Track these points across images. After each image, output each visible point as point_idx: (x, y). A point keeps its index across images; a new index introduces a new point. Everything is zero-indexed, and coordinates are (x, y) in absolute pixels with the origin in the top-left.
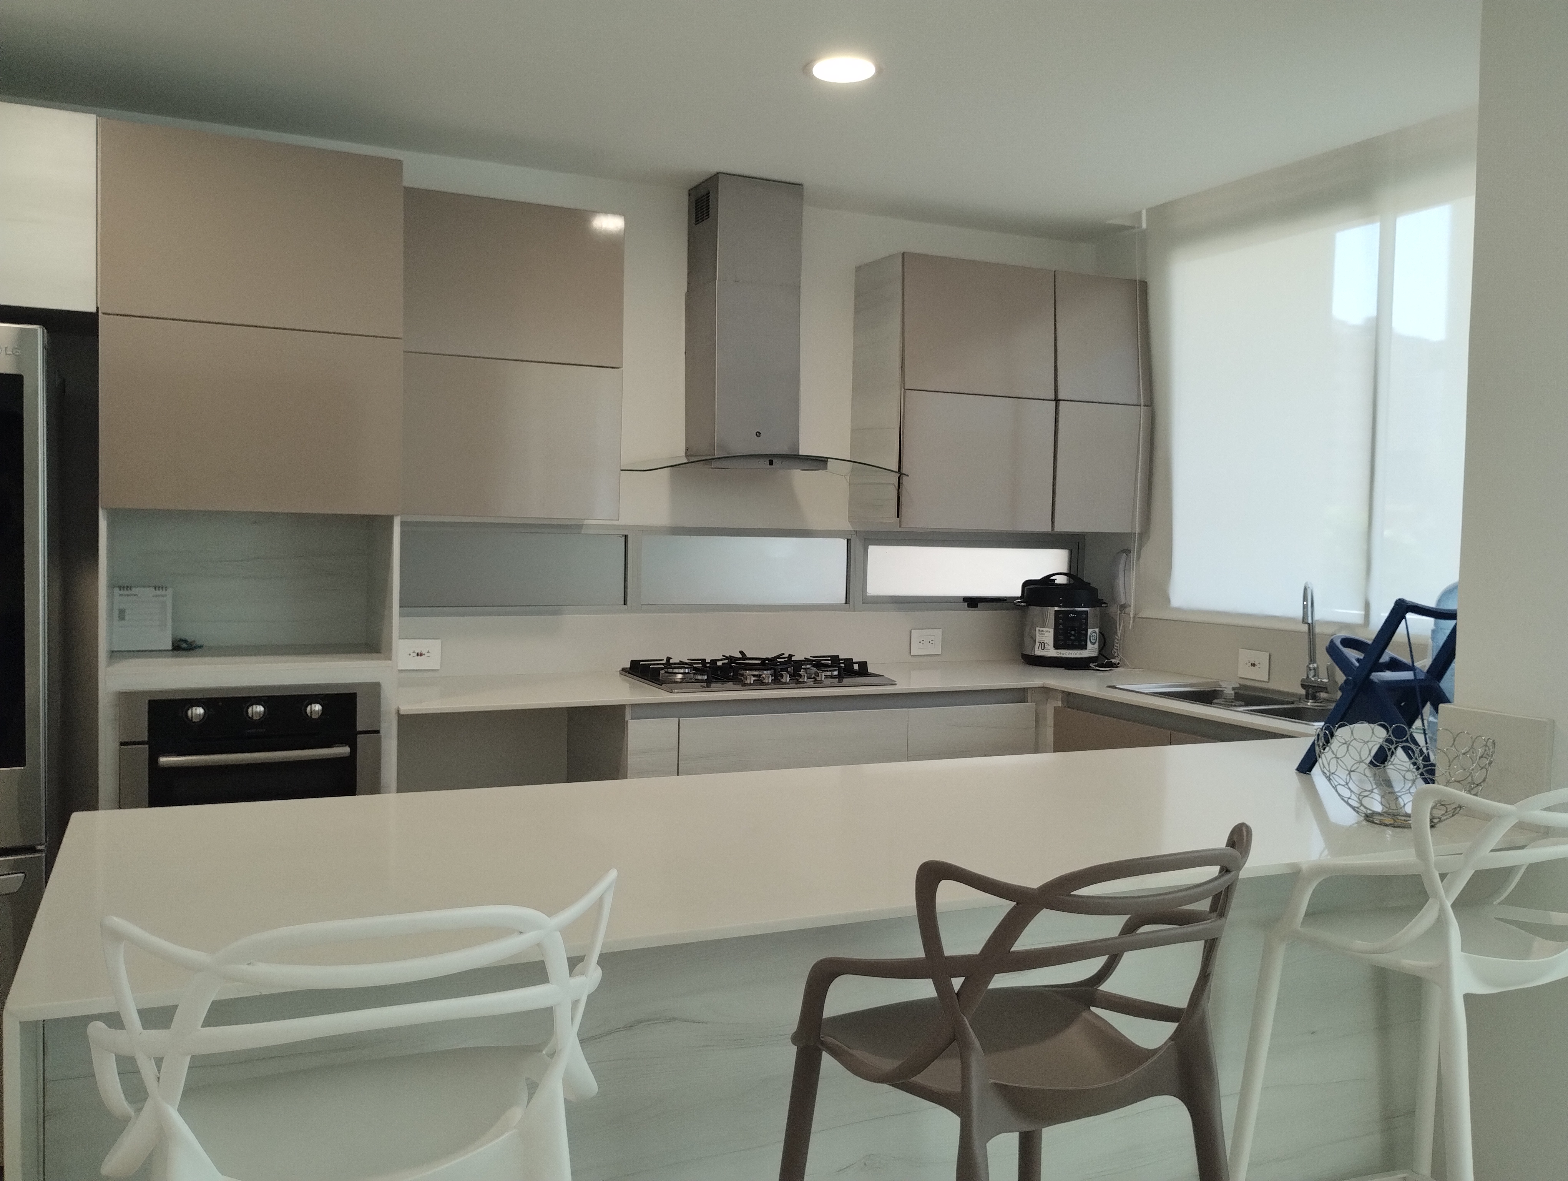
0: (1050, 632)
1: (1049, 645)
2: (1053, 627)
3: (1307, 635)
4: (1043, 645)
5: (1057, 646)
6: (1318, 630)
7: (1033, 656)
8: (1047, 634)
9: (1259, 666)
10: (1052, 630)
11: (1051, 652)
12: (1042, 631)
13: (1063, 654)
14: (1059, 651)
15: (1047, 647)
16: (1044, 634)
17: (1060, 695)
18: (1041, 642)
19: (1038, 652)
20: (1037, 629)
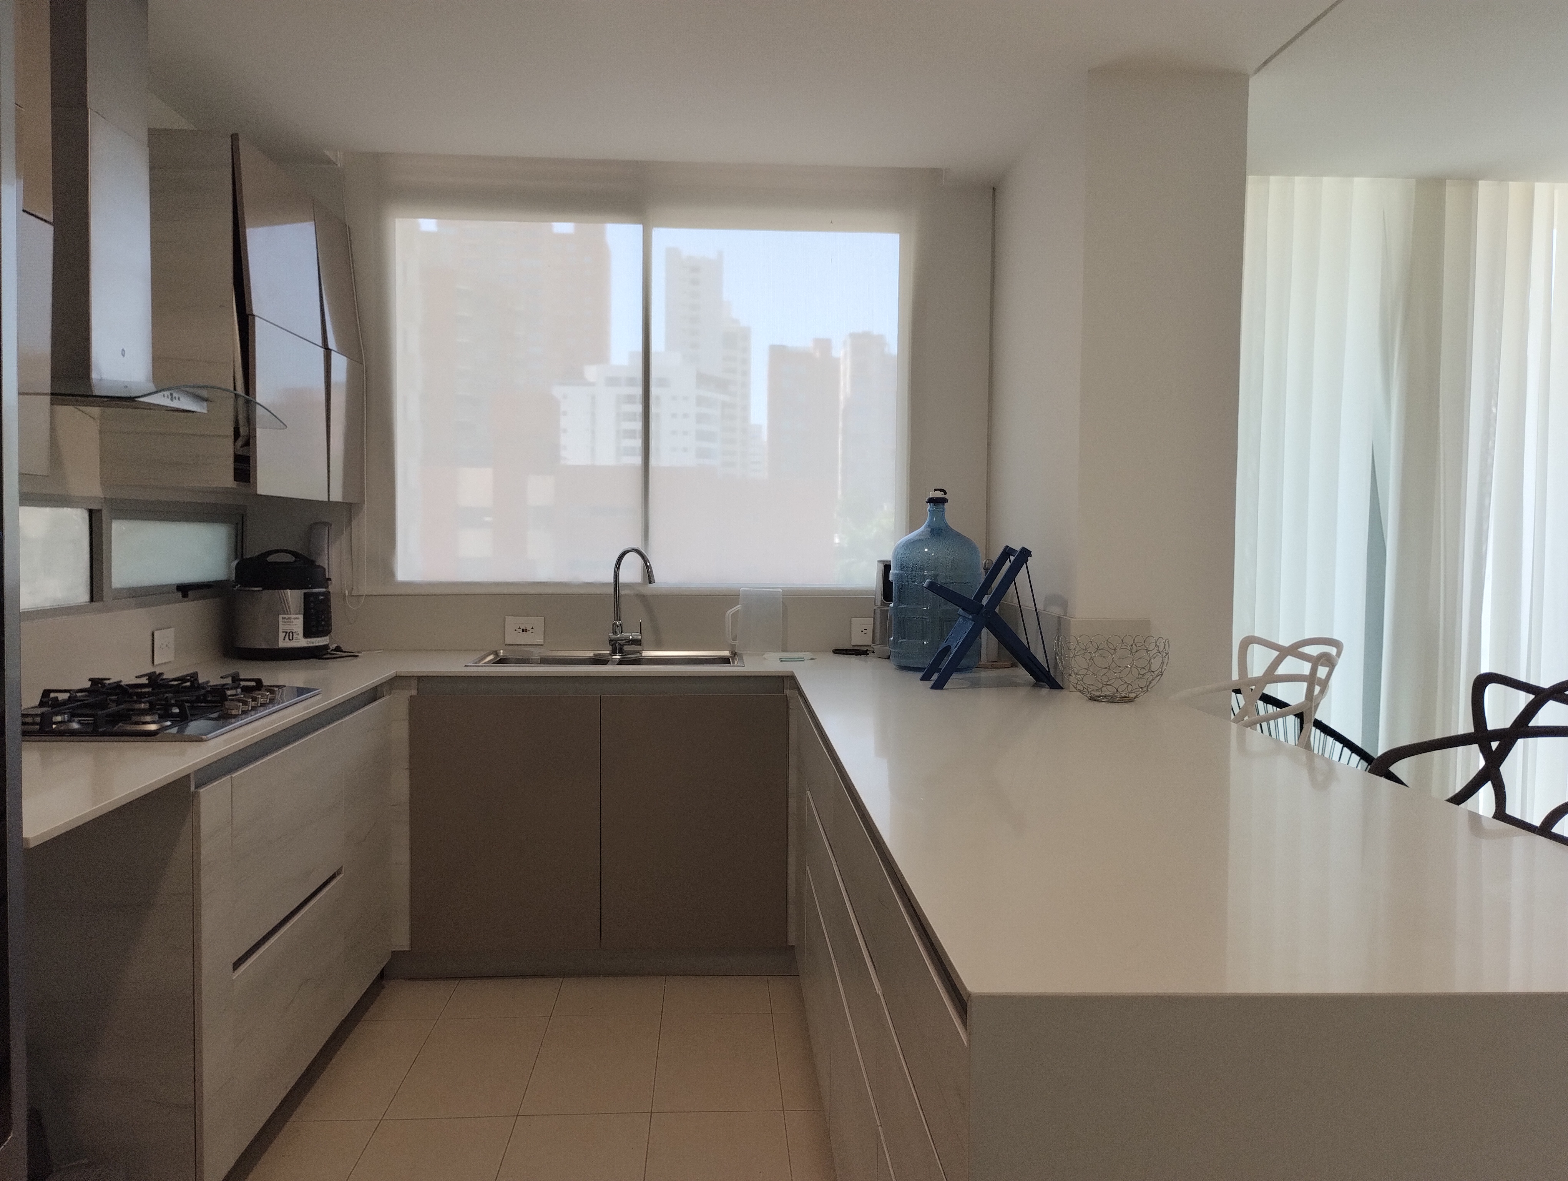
0: (299, 619)
1: (298, 634)
2: (303, 613)
3: (613, 596)
4: (290, 635)
5: (307, 634)
6: (622, 592)
7: (277, 649)
8: (295, 621)
9: (531, 630)
10: (301, 617)
11: (301, 642)
12: (289, 618)
13: (313, 643)
14: (309, 640)
15: (297, 636)
16: (293, 622)
17: (414, 683)
18: (288, 631)
19: (283, 643)
20: (281, 616)
